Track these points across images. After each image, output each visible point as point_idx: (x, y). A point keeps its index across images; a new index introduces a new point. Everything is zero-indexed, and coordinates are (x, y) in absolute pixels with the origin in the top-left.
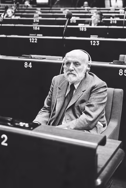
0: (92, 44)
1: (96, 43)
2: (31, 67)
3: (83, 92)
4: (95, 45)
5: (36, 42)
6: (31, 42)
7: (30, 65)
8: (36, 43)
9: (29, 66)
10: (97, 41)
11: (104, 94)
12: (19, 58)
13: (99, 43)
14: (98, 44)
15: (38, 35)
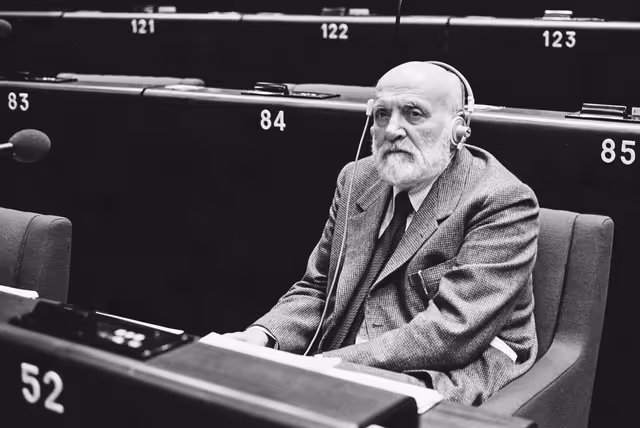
0: (547, 44)
1: (565, 38)
2: (282, 126)
3: (440, 222)
4: (560, 46)
5: (346, 37)
6: (325, 35)
7: (279, 122)
8: (343, 40)
9: (276, 124)
10: (568, 33)
11: (520, 233)
12: (242, 94)
13: (574, 41)
14: (570, 42)
15: (352, 11)
